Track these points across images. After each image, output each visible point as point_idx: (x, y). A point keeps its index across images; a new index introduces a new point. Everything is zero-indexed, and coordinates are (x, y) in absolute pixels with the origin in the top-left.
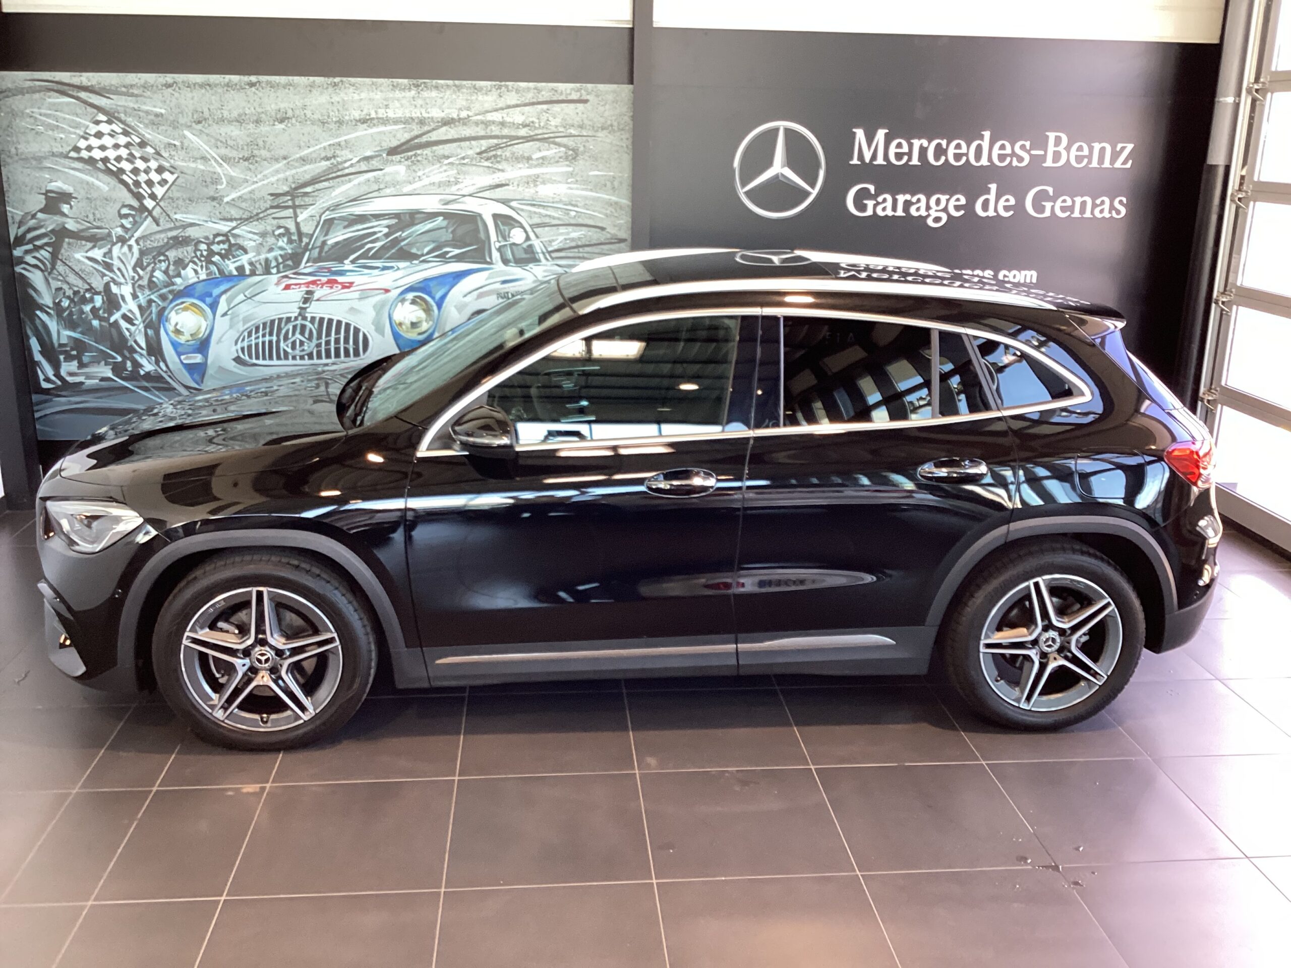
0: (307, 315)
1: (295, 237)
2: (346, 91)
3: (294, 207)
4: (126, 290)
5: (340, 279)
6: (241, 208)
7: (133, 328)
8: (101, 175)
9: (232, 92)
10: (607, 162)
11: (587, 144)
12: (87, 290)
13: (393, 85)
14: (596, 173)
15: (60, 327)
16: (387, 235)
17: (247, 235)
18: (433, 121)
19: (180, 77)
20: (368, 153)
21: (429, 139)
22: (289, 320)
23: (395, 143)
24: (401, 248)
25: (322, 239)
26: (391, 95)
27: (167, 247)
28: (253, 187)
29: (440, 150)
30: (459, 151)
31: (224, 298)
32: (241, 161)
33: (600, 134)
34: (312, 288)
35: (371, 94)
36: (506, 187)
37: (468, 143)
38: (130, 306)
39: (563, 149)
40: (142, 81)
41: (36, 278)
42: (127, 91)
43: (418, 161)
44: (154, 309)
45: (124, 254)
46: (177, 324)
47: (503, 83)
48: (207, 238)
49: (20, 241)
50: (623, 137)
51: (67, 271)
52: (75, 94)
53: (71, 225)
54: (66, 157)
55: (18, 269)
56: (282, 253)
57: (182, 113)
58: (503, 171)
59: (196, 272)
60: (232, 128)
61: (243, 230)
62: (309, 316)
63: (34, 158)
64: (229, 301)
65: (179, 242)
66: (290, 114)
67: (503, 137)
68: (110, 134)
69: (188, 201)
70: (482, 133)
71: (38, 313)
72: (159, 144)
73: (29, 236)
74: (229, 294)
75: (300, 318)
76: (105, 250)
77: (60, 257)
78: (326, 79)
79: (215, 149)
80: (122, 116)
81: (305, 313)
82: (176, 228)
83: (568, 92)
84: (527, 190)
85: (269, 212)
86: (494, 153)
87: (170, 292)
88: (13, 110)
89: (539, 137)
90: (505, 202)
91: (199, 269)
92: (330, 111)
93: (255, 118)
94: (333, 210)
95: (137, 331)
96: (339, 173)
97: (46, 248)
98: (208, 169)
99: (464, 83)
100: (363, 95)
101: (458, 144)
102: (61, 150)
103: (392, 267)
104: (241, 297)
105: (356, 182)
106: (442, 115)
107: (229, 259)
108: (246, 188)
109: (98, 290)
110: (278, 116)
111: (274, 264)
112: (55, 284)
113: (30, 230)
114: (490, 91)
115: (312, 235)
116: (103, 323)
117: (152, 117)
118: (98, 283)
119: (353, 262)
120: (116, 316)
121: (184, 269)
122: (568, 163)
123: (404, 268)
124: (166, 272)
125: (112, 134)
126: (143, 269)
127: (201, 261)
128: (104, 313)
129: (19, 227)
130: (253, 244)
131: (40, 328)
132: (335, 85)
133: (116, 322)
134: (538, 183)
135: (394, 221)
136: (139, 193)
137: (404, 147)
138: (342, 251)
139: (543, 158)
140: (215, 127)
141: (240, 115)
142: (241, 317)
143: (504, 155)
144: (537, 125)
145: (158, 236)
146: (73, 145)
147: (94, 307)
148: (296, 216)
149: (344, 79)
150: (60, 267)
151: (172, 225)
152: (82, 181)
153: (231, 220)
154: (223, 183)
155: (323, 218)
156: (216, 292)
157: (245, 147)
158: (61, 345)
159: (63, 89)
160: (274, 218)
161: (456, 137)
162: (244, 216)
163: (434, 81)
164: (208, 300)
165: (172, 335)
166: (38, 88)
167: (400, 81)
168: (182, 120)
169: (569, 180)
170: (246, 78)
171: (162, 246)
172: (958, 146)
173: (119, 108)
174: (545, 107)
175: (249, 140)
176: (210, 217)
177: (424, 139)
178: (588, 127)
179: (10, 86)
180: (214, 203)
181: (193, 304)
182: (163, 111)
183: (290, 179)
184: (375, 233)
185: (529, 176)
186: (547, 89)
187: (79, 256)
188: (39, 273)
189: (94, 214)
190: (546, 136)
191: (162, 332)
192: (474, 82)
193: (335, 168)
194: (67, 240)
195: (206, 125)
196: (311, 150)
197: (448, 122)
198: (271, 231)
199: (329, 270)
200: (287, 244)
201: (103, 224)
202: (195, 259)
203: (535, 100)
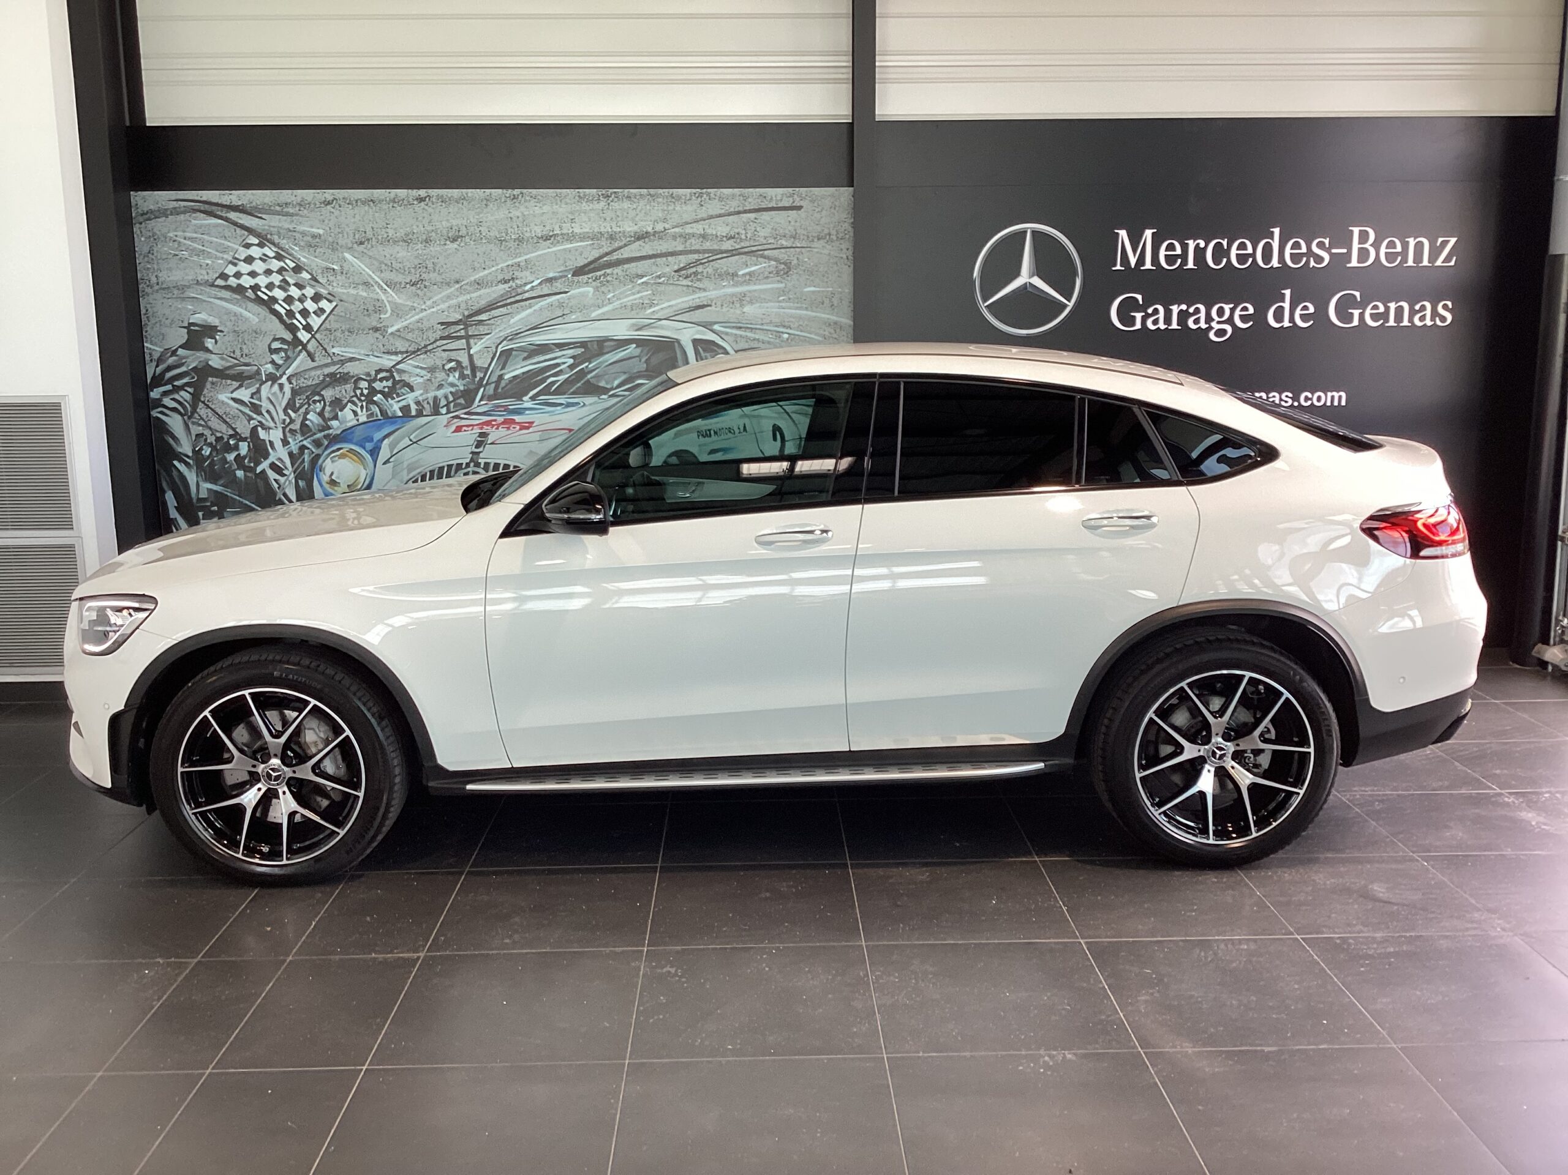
0: (480, 461)
1: (468, 372)
2: (527, 204)
3: (468, 337)
4: (275, 436)
5: (517, 418)
6: (407, 340)
7: (282, 480)
8: (250, 305)
9: (398, 208)
10: (824, 276)
11: (801, 257)
12: (231, 436)
13: (579, 196)
14: (812, 289)
15: (200, 479)
16: (572, 367)
17: (414, 370)
18: (625, 236)
19: (340, 193)
20: (551, 275)
21: (620, 256)
22: (459, 466)
23: (581, 262)
24: (588, 381)
25: (498, 373)
26: (578, 208)
27: (321, 386)
28: (421, 315)
29: (632, 267)
30: (654, 268)
31: (386, 441)
32: (408, 286)
33: (815, 245)
34: (486, 429)
35: (555, 207)
36: (709, 308)
37: (664, 259)
38: (280, 454)
39: (773, 263)
40: (299, 200)
41: (175, 423)
42: (281, 210)
43: (608, 281)
44: (307, 457)
45: (275, 393)
46: (332, 474)
47: (705, 190)
48: (368, 374)
49: (158, 380)
50: (843, 246)
51: (210, 415)
52: (224, 215)
53: (215, 362)
54: (213, 285)
55: (154, 413)
56: (453, 390)
57: (342, 232)
58: (704, 290)
59: (355, 413)
60: (398, 248)
61: (409, 364)
62: (482, 461)
63: (176, 287)
64: (392, 446)
65: (336, 379)
66: (463, 232)
67: (705, 251)
68: (261, 259)
69: (347, 333)
70: (680, 248)
71: (176, 463)
72: (316, 268)
73: (169, 375)
74: (392, 438)
75: (472, 464)
76: (253, 390)
77: (202, 399)
78: (505, 191)
79: (378, 273)
80: (276, 239)
81: (478, 459)
82: (333, 363)
83: (779, 198)
84: (732, 310)
85: (438, 343)
86: (694, 270)
87: (325, 437)
88: (154, 234)
89: (746, 250)
90: (708, 325)
91: (358, 410)
92: (508, 227)
93: (424, 237)
94: (511, 340)
95: (287, 483)
96: (518, 298)
97: (186, 388)
98: (371, 295)
99: (661, 191)
100: (546, 209)
101: (653, 260)
102: (206, 277)
103: (578, 404)
104: (407, 442)
105: (536, 307)
106: (636, 228)
107: (393, 398)
108: (413, 316)
109: (243, 436)
110: (450, 235)
111: (443, 402)
112: (195, 430)
113: (169, 368)
114: (690, 199)
115: (488, 369)
116: (249, 474)
117: (309, 239)
118: (244, 429)
119: (533, 398)
120: (264, 465)
121: (341, 410)
122: (779, 278)
123: (591, 404)
124: (321, 414)
125: (264, 259)
126: (295, 412)
127: (359, 400)
128: (250, 462)
129: (157, 366)
130: (421, 380)
131: (177, 480)
132: (515, 197)
133: (263, 472)
134: (744, 302)
135: (580, 351)
136: (293, 324)
137: (592, 266)
138: (521, 386)
139: (750, 274)
140: (380, 248)
141: (407, 235)
142: (405, 464)
143: (705, 271)
144: (743, 237)
145: (313, 373)
146: (220, 272)
147: (239, 454)
148: (469, 348)
149: (524, 191)
150: (202, 410)
151: (329, 361)
152: (228, 312)
153: (396, 353)
154: (387, 311)
155: (499, 350)
156: (377, 436)
157: (413, 270)
158: (200, 500)
159: (210, 210)
160: (444, 350)
161: (650, 253)
162: (410, 349)
163: (626, 190)
164: (369, 446)
165: (327, 486)
166: (182, 209)
167: (587, 191)
168: (340, 242)
169: (781, 298)
170: (415, 193)
171: (317, 385)
172: (1242, 246)
173: (272, 229)
174: (752, 216)
175: (417, 262)
176: (372, 350)
177: (615, 256)
178: (802, 237)
179: (152, 207)
180: (377, 335)
181: (351, 451)
182: (321, 232)
183: (463, 306)
184: (558, 365)
185: (733, 295)
186: (754, 195)
187: (224, 397)
188: (179, 417)
189: (241, 348)
190: (754, 249)
191: (315, 482)
192: (671, 191)
193: (514, 292)
194: (210, 379)
195: (369, 246)
196: (486, 272)
197: (641, 237)
198: (441, 366)
199: (506, 409)
200: (459, 379)
201: (251, 361)
202: (355, 399)
203: (741, 209)
